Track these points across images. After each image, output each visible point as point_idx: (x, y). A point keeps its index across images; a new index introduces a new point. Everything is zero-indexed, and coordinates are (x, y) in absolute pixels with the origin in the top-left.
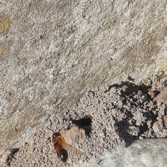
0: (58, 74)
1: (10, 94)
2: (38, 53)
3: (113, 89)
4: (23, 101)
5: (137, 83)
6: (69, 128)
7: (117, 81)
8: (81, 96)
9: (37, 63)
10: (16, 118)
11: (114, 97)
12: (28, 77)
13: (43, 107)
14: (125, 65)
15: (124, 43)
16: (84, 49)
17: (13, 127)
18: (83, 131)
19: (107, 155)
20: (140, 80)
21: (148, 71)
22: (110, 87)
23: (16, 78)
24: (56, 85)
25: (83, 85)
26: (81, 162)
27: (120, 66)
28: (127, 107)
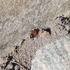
0: (39, 12)
1: (23, 19)
2: (33, 4)
3: (58, 18)
4: (27, 22)
5: (65, 17)
6: (43, 32)
7: (58, 16)
8: (47, 21)
9: (32, 7)
10: (25, 28)
11: (59, 21)
12: (29, 13)
13: (34, 24)
14: (61, 10)
15: (62, 1)
16: (49, 3)
17: (24, 32)
18: (49, 33)
19: (57, 41)
20: (66, 16)
21: (69, 13)
22: (57, 18)
23: (25, 13)
24: (38, 16)
25: (48, 17)
26: (48, 44)
27: (60, 10)
28: (63, 24)
